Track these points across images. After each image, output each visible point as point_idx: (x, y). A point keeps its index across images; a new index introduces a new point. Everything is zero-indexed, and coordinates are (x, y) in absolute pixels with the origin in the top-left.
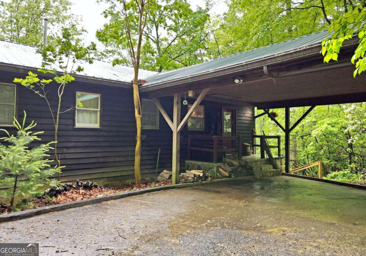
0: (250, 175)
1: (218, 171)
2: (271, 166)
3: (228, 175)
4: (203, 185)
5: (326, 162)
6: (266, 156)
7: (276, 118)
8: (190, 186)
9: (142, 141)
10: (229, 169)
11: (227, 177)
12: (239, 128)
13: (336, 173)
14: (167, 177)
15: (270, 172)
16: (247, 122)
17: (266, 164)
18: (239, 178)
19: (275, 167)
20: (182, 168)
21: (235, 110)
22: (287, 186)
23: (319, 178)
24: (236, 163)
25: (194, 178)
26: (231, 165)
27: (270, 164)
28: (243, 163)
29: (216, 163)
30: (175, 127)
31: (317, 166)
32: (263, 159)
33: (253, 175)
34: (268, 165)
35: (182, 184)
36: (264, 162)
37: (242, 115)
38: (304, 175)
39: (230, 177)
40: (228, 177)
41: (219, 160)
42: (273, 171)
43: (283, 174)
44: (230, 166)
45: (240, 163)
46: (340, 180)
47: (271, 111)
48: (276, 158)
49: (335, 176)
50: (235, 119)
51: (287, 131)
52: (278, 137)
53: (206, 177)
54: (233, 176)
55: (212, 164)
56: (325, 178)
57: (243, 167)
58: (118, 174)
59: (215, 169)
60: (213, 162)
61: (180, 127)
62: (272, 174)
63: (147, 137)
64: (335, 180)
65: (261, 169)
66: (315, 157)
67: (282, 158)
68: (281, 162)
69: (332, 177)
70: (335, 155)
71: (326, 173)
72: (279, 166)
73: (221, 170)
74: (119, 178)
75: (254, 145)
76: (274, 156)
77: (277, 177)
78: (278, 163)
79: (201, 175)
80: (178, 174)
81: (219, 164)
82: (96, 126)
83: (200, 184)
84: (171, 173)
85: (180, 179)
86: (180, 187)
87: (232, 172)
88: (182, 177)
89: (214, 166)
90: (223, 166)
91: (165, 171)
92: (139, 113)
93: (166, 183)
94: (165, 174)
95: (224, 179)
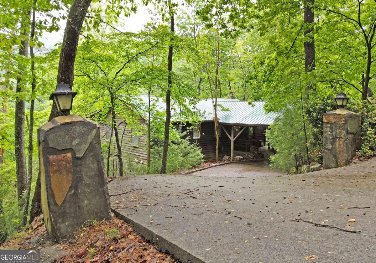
0: (262, 158)
1: (248, 156)
4: (242, 162)
8: (238, 162)
9: (219, 144)
12: (257, 132)
17: (270, 152)
18: (258, 159)
20: (235, 155)
24: (256, 152)
25: (239, 159)
26: (254, 153)
27: (272, 152)
30: (232, 139)
32: (269, 150)
33: (264, 158)
35: (235, 161)
39: (253, 158)
41: (248, 151)
53: (243, 159)
54: (255, 158)
55: (244, 152)
57: (259, 154)
58: (207, 157)
61: (234, 139)
65: (268, 155)
73: (249, 155)
75: (265, 141)
79: (242, 158)
80: (233, 157)
81: (248, 153)
82: (199, 137)
83: (241, 162)
84: (229, 157)
85: (234, 159)
86: (234, 163)
87: (254, 156)
88: (235, 159)
89: (246, 154)
90: (250, 154)
91: (226, 156)
92: (218, 133)
93: (228, 161)
94: (226, 157)
95: (251, 160)
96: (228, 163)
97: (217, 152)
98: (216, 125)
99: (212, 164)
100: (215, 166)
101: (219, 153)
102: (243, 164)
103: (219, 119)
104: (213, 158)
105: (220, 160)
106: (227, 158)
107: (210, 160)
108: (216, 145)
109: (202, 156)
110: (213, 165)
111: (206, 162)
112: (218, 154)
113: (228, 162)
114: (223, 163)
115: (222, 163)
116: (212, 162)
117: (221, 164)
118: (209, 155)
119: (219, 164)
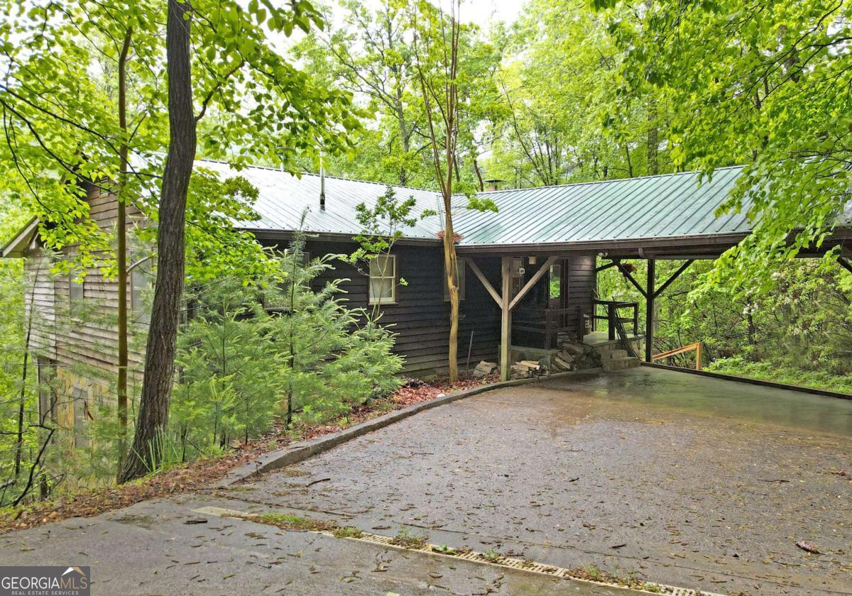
0: (598, 366)
1: (553, 361)
2: (625, 352)
3: (569, 368)
4: (540, 381)
5: (709, 341)
6: (617, 336)
7: (632, 274)
8: (526, 383)
9: (460, 324)
10: (571, 358)
11: (567, 370)
12: (573, 290)
13: (723, 361)
14: (489, 372)
15: (625, 362)
16: (585, 278)
17: (617, 348)
18: (585, 371)
19: (631, 353)
20: (515, 358)
21: (567, 260)
22: (647, 382)
23: (697, 369)
24: (579, 350)
25: (528, 372)
26: (572, 352)
27: (622, 348)
28: (589, 350)
29: (549, 349)
30: (505, 304)
31: (695, 350)
32: (612, 342)
33: (601, 366)
34: (621, 351)
35: (515, 381)
36: (614, 346)
37: (577, 267)
38: (671, 365)
39: (571, 369)
40: (570, 370)
41: (553, 345)
42: (629, 360)
43: (643, 364)
44: (571, 354)
45: (584, 350)
46: (728, 371)
47: (623, 262)
48: (632, 339)
49: (721, 367)
50: (567, 275)
51: (651, 296)
52: (635, 305)
53: (542, 371)
54: (575, 369)
55: (543, 351)
56: (706, 370)
57: (588, 355)
58: (417, 368)
59: (548, 359)
60: (543, 348)
61: (513, 304)
62: (627, 364)
63: (468, 317)
64: (721, 372)
65: (611, 357)
66: (693, 334)
67: (640, 338)
68: (638, 344)
69: (716, 368)
70: (726, 327)
71: (708, 359)
72: (636, 350)
73: (557, 360)
74: (418, 373)
75: (594, 317)
76: (630, 336)
77: (635, 369)
78: (634, 346)
79: (538, 367)
80: (508, 366)
81: (554, 351)
82: (390, 300)
83: (536, 380)
84: (493, 365)
85: (511, 373)
86: (513, 385)
87: (574, 362)
88: (513, 371)
89: (547, 353)
90: (559, 354)
91: (483, 363)
92: (455, 283)
93: (490, 379)
94: (484, 367)
95: (564, 373)
96: (493, 388)
97: (453, 348)
98: (449, 255)
99: (437, 391)
100: (448, 401)
101: (461, 354)
102: (542, 387)
103: (458, 237)
104: (440, 371)
105: (463, 379)
106: (488, 370)
107: (430, 377)
108: (449, 326)
109: (397, 362)
110: (441, 395)
111: (414, 385)
112: (458, 358)
113: (492, 384)
114: (476, 389)
115: (471, 390)
116: (436, 385)
117: (466, 391)
118: (427, 361)
119: (461, 392)
